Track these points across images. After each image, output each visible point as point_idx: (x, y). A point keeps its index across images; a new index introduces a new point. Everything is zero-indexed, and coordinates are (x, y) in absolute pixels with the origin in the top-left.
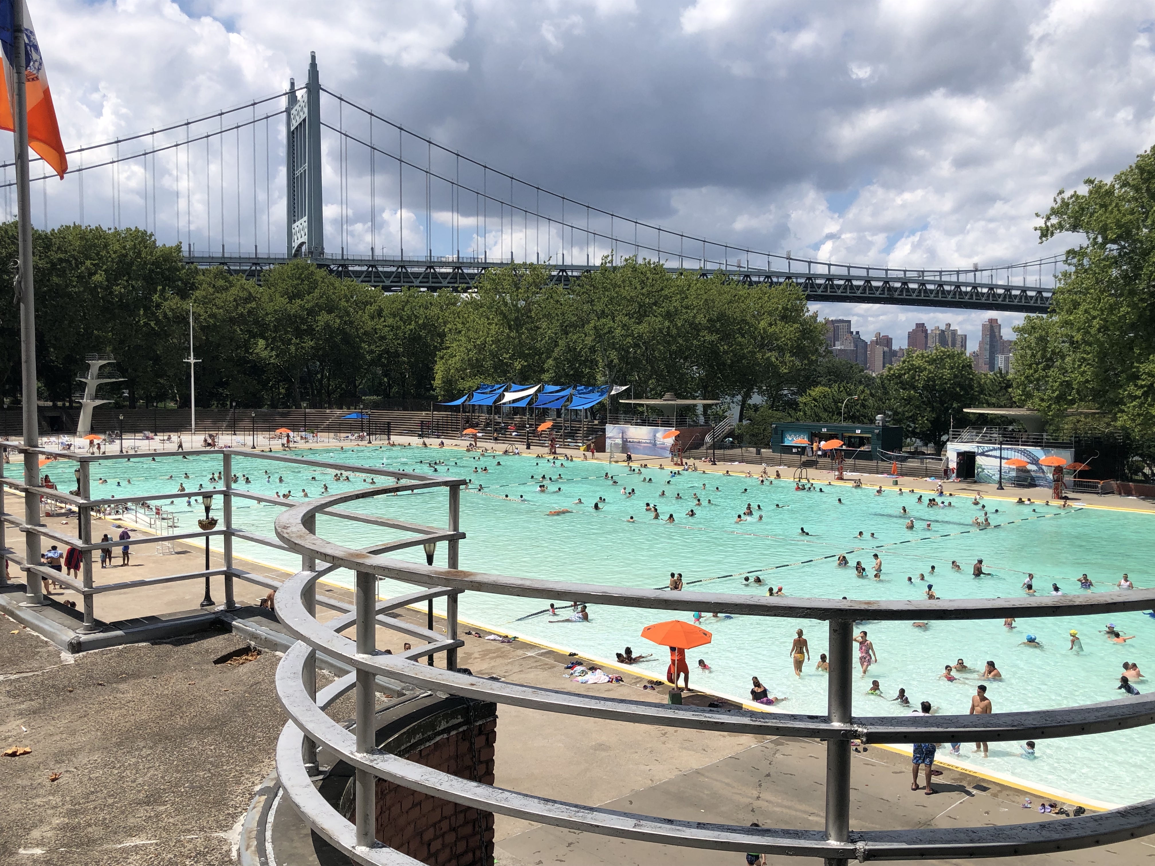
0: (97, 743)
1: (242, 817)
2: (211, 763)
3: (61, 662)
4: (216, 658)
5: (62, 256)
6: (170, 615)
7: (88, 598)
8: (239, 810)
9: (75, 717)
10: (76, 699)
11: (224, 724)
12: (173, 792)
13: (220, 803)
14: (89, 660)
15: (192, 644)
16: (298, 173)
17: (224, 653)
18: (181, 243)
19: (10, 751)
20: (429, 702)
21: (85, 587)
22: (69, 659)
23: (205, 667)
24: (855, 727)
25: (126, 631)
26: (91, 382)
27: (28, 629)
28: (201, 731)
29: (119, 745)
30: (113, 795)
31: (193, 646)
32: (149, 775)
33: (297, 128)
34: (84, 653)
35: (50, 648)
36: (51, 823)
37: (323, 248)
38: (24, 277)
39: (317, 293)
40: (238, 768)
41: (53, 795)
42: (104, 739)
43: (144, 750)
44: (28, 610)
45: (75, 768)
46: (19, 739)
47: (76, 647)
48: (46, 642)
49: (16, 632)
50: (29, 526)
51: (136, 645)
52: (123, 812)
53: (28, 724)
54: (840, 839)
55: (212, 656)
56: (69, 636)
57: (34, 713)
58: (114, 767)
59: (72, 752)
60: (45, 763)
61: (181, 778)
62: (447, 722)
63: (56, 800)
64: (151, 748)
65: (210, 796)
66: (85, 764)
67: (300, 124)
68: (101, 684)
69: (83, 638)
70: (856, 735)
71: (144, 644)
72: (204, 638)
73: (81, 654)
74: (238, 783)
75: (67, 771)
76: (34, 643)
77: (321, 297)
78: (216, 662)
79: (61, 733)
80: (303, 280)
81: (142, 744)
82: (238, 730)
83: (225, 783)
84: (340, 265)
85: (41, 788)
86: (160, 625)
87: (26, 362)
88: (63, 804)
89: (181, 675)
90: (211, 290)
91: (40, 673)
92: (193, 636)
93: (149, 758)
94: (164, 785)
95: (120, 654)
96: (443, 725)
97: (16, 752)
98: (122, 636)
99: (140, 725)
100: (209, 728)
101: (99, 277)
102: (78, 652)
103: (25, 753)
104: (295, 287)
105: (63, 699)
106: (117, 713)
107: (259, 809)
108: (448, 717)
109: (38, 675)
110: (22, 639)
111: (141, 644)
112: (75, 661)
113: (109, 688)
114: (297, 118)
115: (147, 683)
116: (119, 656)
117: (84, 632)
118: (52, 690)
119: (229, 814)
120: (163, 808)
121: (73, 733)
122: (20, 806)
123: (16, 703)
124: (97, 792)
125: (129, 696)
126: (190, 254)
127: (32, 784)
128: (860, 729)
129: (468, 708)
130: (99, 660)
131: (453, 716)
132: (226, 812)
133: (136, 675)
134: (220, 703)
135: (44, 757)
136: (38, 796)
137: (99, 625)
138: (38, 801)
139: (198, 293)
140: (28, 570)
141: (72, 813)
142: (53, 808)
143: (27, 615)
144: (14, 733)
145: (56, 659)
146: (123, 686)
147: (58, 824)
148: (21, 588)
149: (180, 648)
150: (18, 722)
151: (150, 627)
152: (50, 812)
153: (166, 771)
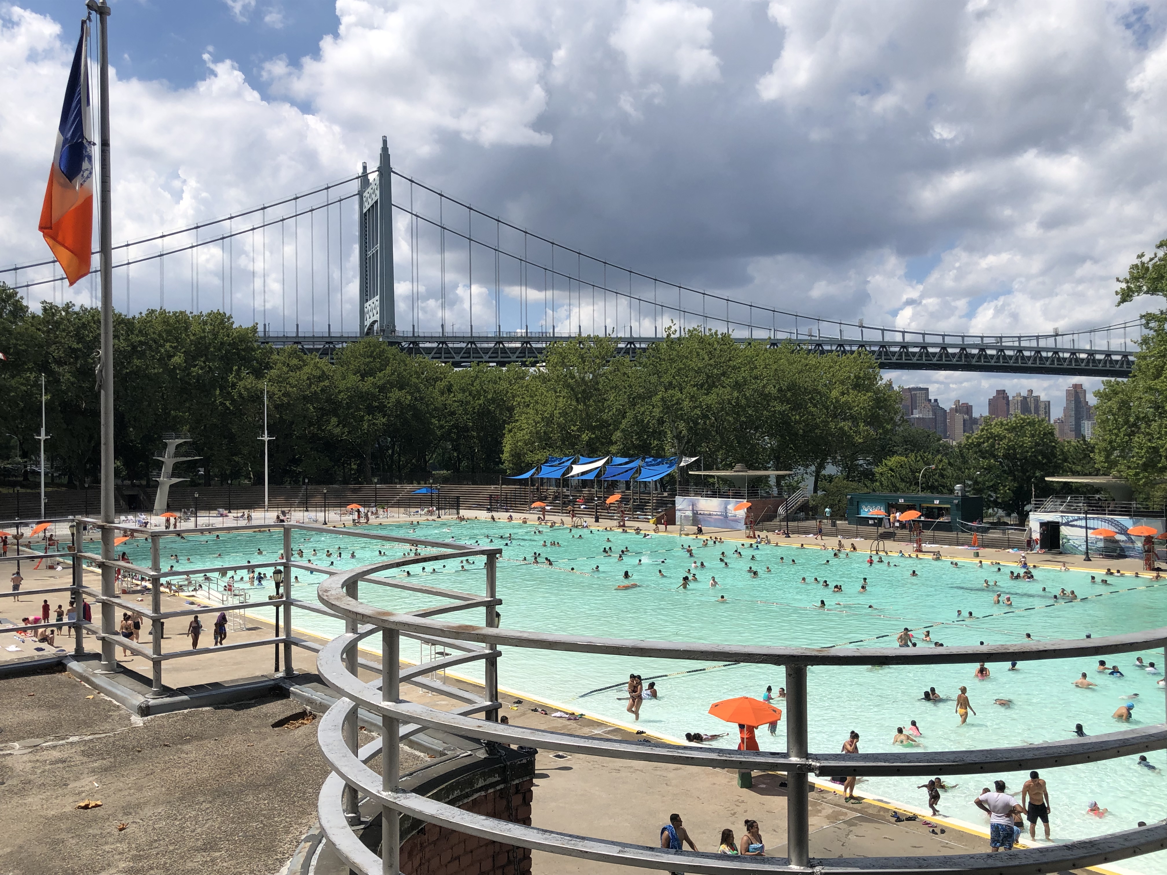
0: (162, 798)
1: (288, 862)
2: (264, 815)
3: (131, 724)
4: (274, 722)
5: (143, 339)
6: (232, 681)
7: (157, 664)
8: (287, 856)
9: (142, 774)
10: (144, 759)
11: (278, 782)
12: (228, 840)
13: (269, 850)
14: (157, 722)
15: (252, 709)
16: (370, 254)
17: (282, 717)
18: (257, 324)
19: (83, 804)
20: (468, 761)
21: (154, 654)
22: (138, 722)
23: (264, 730)
24: (810, 762)
25: (191, 696)
26: (168, 460)
27: (102, 694)
28: (255, 787)
29: (181, 799)
30: (174, 843)
31: (253, 710)
32: (207, 826)
33: (369, 210)
34: (153, 717)
35: (121, 712)
36: (118, 866)
37: (394, 326)
38: (105, 365)
39: (388, 370)
40: (288, 820)
41: (121, 842)
42: (167, 794)
43: (204, 804)
44: (103, 676)
45: (141, 819)
46: (91, 794)
47: (145, 711)
48: (118, 706)
49: (91, 697)
50: (105, 598)
51: (200, 709)
52: (182, 858)
53: (99, 781)
54: (800, 864)
55: (271, 720)
56: (139, 700)
57: (106, 770)
58: (176, 819)
59: (139, 806)
60: (114, 815)
61: (236, 828)
62: (485, 780)
63: (122, 847)
64: (210, 802)
65: (261, 844)
66: (150, 816)
67: (372, 206)
68: (166, 745)
69: (152, 702)
70: (811, 769)
71: (208, 708)
72: (264, 703)
73: (149, 717)
74: (287, 832)
75: (133, 822)
76: (107, 707)
77: (393, 374)
78: (275, 725)
79: (130, 788)
80: (375, 358)
81: (202, 799)
82: (291, 787)
83: (275, 833)
84: (411, 342)
85: (110, 837)
86: (223, 690)
87: (105, 444)
88: (129, 850)
89: (241, 737)
90: (285, 369)
91: (111, 734)
92: (253, 701)
93: (208, 811)
94: (220, 834)
95: (185, 717)
96: (481, 783)
97: (88, 805)
98: (187, 701)
99: (202, 783)
100: (264, 785)
101: (178, 359)
102: (147, 715)
103: (97, 806)
104: (367, 364)
105: (132, 759)
106: (180, 771)
107: (304, 854)
108: (485, 776)
109: (110, 737)
110: (96, 703)
111: (205, 709)
112: (144, 724)
113: (174, 748)
114: (370, 200)
115: (210, 744)
116: (184, 719)
117: (152, 697)
118: (123, 750)
119: (277, 859)
120: (217, 854)
121: (140, 789)
122: (91, 852)
123: (89, 762)
124: (160, 840)
125: (192, 756)
126: (265, 334)
127: (101, 833)
128: (813, 763)
129: (505, 767)
130: (165, 723)
131: (491, 774)
132: (275, 857)
133: (199, 737)
134: (275, 762)
135: (113, 810)
136: (106, 843)
137: (167, 691)
138: (107, 848)
139: (274, 372)
140: (103, 639)
141: (136, 858)
142: (119, 854)
143: (101, 681)
144: (87, 788)
145: (126, 722)
146: (187, 747)
147: (123, 868)
148: (96, 656)
149: (241, 712)
150: (91, 779)
151: (214, 692)
152: (116, 857)
153: (223, 822)
